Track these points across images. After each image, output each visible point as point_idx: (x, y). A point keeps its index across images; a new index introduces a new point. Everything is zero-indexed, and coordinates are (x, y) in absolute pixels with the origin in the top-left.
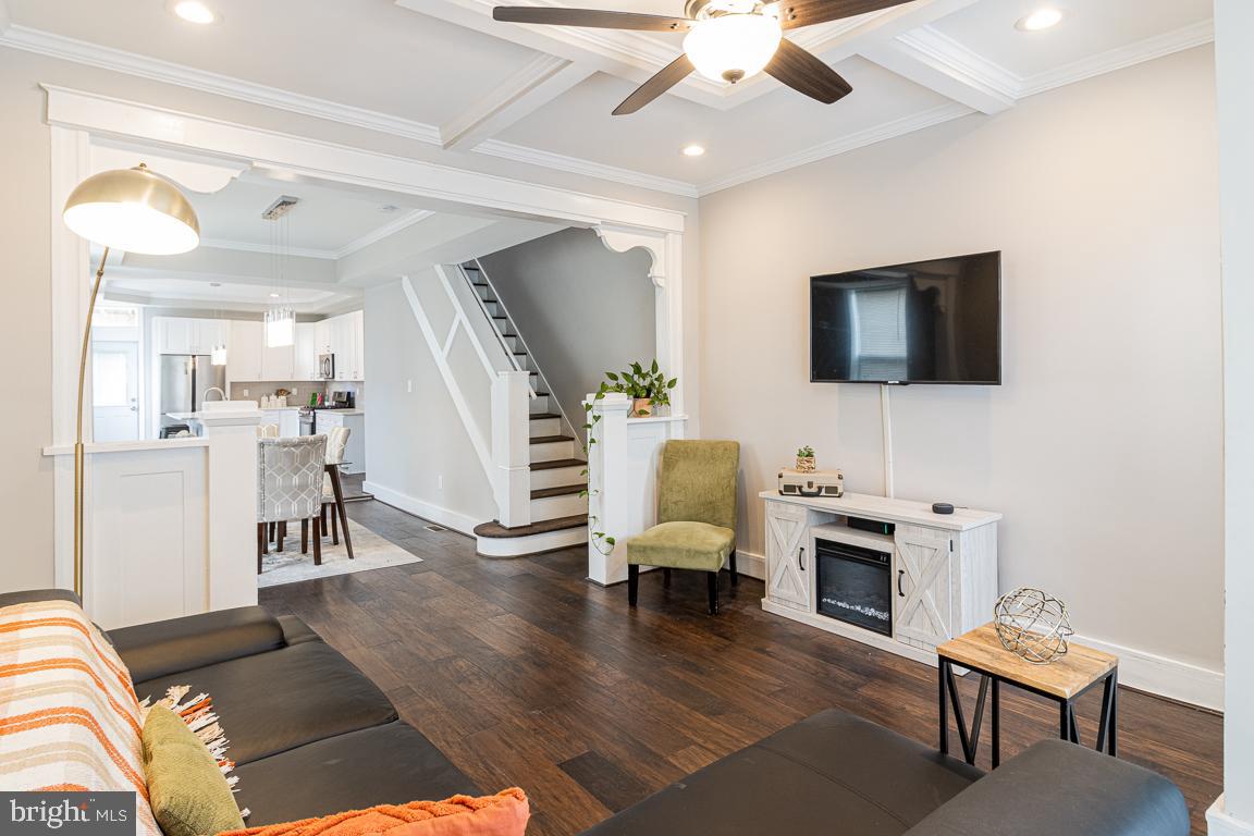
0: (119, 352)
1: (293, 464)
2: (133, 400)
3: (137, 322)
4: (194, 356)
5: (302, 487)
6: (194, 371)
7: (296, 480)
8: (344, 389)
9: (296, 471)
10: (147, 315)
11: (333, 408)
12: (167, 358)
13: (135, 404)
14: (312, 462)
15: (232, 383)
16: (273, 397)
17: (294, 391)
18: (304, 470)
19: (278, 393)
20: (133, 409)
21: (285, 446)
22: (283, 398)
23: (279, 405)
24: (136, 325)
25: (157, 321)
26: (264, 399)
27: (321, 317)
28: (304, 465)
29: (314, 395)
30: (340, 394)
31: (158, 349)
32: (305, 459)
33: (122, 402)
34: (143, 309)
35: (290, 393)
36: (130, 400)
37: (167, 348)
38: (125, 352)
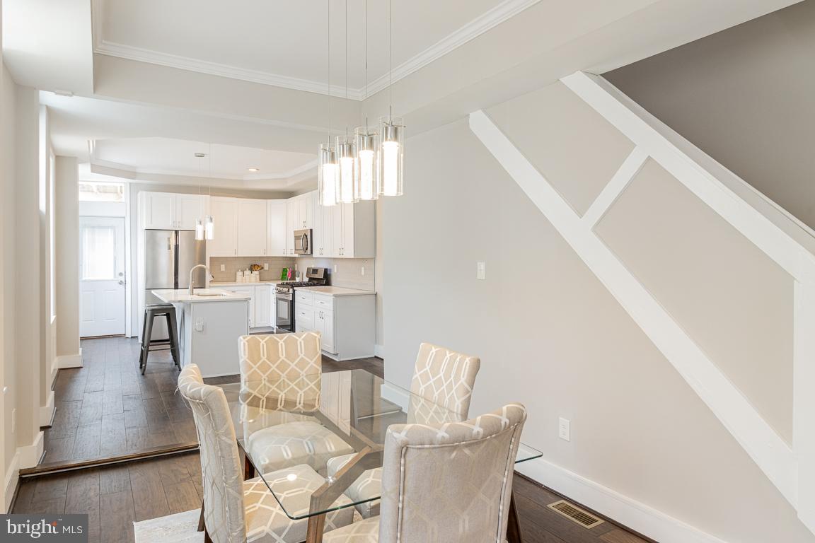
0: (108, 227)
2: (121, 274)
3: (125, 198)
4: (177, 232)
6: (177, 247)
8: (322, 266)
10: (134, 190)
11: (307, 285)
12: (152, 232)
13: (122, 278)
15: (211, 258)
16: (247, 272)
17: (266, 267)
19: (252, 268)
20: (121, 283)
22: (256, 273)
23: (253, 279)
24: (123, 200)
25: (143, 196)
26: (239, 274)
27: (289, 194)
29: (284, 270)
30: (315, 271)
31: (143, 224)
33: (111, 277)
34: (130, 183)
35: (262, 268)
36: (117, 274)
37: (151, 223)
38: (113, 227)
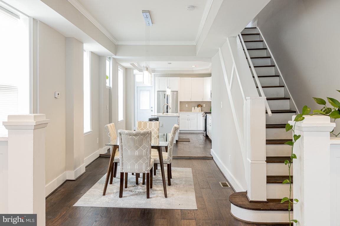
1: (135, 145)
5: (140, 157)
7: (137, 153)
9: (137, 148)
10: (155, 77)
12: (159, 92)
13: (152, 109)
14: (144, 144)
15: (180, 102)
16: (196, 108)
17: (204, 105)
18: (141, 148)
19: (198, 106)
21: (130, 135)
22: (200, 108)
26: (193, 108)
28: (140, 146)
31: (157, 89)
32: (141, 143)
33: (149, 109)
34: (154, 75)
35: (202, 106)
36: (151, 107)
37: (159, 88)
38: (149, 91)
